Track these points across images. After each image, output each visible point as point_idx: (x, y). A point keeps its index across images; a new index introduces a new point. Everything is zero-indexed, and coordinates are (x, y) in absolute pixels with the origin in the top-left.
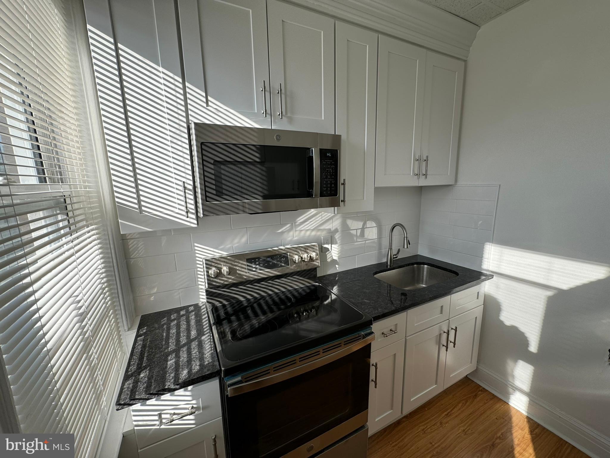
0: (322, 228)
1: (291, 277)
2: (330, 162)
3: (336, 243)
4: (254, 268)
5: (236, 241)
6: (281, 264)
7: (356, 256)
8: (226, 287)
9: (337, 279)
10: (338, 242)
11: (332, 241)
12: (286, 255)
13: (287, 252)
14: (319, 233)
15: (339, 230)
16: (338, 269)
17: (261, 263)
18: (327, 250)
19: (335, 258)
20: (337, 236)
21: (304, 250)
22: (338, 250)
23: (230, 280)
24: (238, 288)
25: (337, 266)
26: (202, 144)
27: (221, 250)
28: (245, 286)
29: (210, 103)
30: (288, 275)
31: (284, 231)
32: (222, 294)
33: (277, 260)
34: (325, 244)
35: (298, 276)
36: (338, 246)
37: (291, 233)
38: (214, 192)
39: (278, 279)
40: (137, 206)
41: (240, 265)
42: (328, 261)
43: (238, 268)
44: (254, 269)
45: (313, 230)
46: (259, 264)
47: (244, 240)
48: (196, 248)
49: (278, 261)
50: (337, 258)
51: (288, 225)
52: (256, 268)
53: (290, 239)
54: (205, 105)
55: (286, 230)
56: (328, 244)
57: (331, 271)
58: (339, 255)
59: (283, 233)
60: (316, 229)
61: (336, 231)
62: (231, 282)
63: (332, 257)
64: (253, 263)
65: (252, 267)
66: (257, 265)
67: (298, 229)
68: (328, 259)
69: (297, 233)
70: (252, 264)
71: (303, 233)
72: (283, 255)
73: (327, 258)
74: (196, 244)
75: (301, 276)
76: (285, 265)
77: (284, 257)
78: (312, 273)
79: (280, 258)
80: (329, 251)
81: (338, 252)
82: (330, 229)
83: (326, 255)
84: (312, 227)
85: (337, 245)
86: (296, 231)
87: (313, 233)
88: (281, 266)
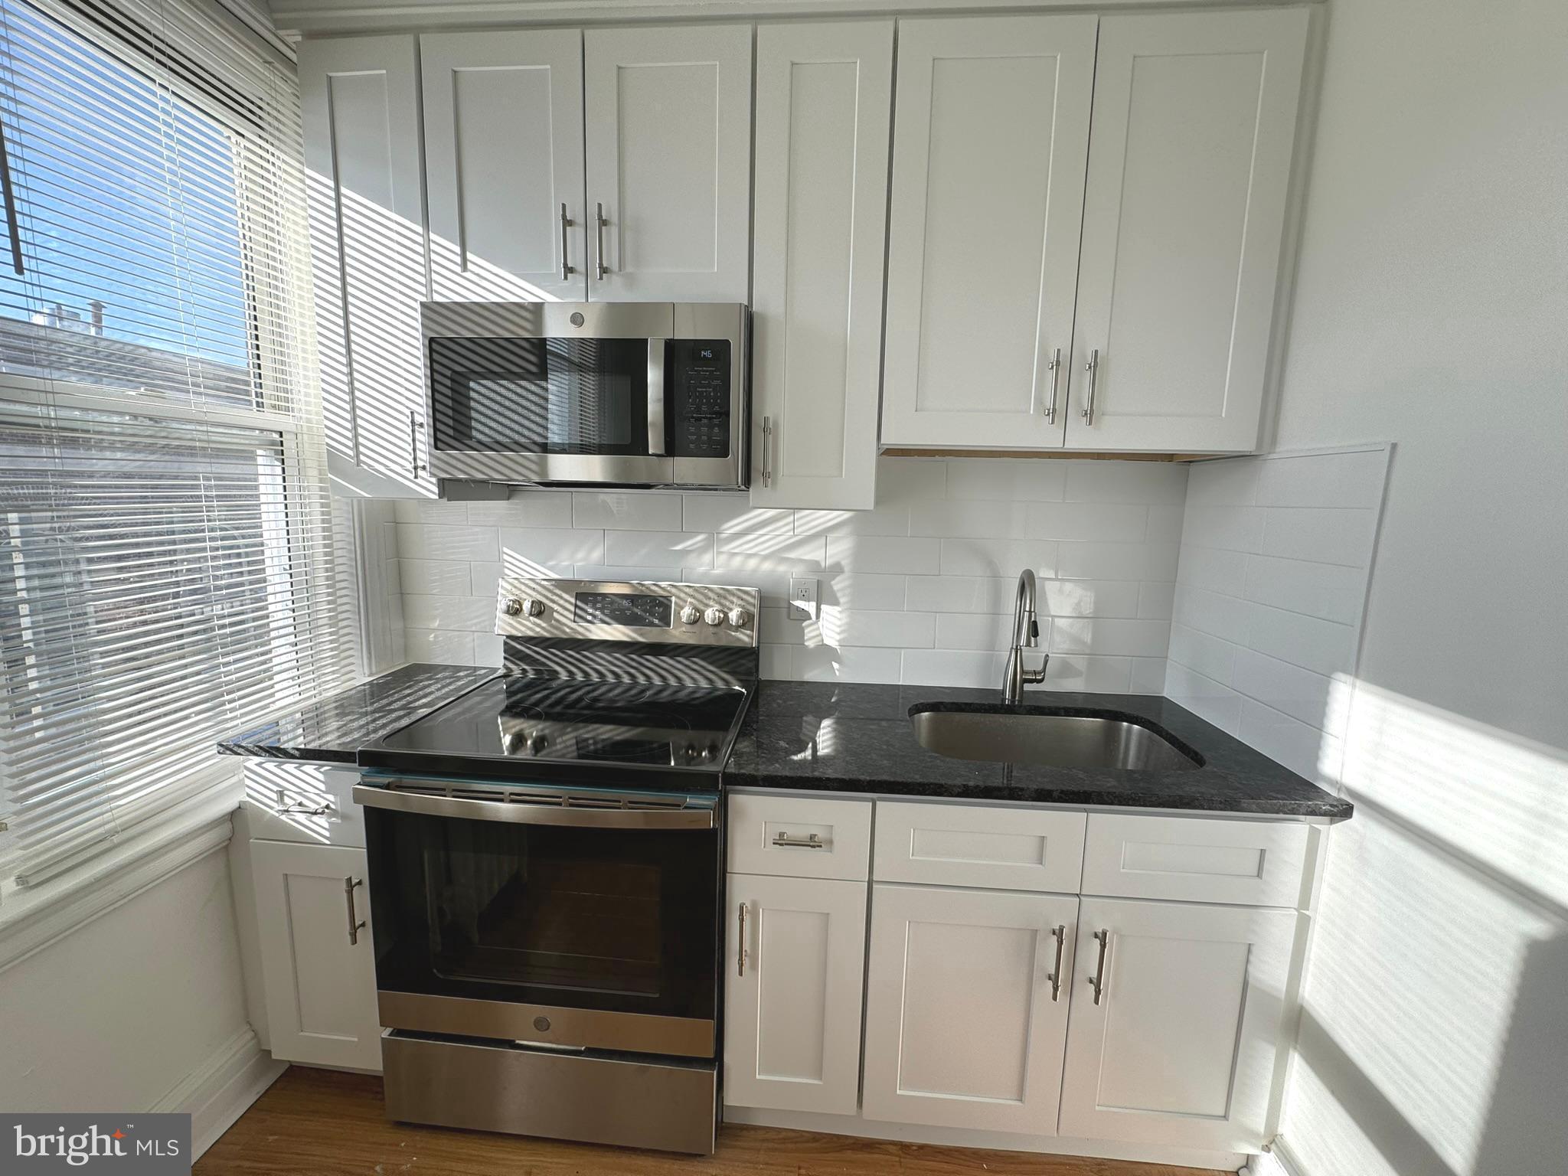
0: (792, 555)
1: (687, 658)
2: (707, 371)
3: (835, 602)
4: (590, 614)
5: (580, 555)
6: (651, 618)
7: (903, 651)
8: (543, 645)
9: (833, 700)
10: (842, 600)
11: (822, 594)
12: (666, 601)
13: (669, 595)
14: (782, 568)
15: (846, 569)
16: (838, 673)
17: (607, 608)
18: (805, 615)
19: (832, 640)
20: (839, 584)
21: (716, 598)
22: (839, 623)
23: (538, 629)
24: (564, 653)
25: (836, 665)
26: (432, 340)
27: (551, 569)
28: (578, 653)
29: (469, 265)
30: (679, 651)
31: (689, 549)
32: (533, 657)
33: (643, 608)
34: (798, 599)
35: (703, 659)
36: (840, 612)
37: (707, 558)
38: (451, 432)
39: (655, 655)
40: (351, 453)
41: (562, 602)
42: (807, 646)
43: (556, 607)
44: (589, 618)
45: (766, 558)
46: (602, 610)
47: (596, 555)
48: (506, 557)
49: (645, 611)
50: (837, 643)
51: (700, 537)
52: (594, 616)
53: (702, 569)
54: (458, 269)
55: (695, 546)
56: (804, 598)
57: (814, 675)
58: (842, 636)
59: (685, 552)
60: (776, 556)
61: (837, 569)
62: (538, 632)
63: (819, 638)
64: (590, 605)
65: (586, 612)
66: (596, 609)
67: (726, 548)
68: (810, 639)
69: (722, 558)
70: (587, 605)
71: (737, 561)
72: (661, 599)
73: (806, 638)
74: (505, 550)
75: (711, 663)
76: (660, 624)
77: (661, 604)
78: (743, 661)
79: (651, 604)
80: (810, 619)
81: (839, 626)
82: (817, 563)
83: (803, 629)
84: (765, 549)
85: (838, 608)
86: (719, 553)
87: (767, 566)
88: (652, 624)
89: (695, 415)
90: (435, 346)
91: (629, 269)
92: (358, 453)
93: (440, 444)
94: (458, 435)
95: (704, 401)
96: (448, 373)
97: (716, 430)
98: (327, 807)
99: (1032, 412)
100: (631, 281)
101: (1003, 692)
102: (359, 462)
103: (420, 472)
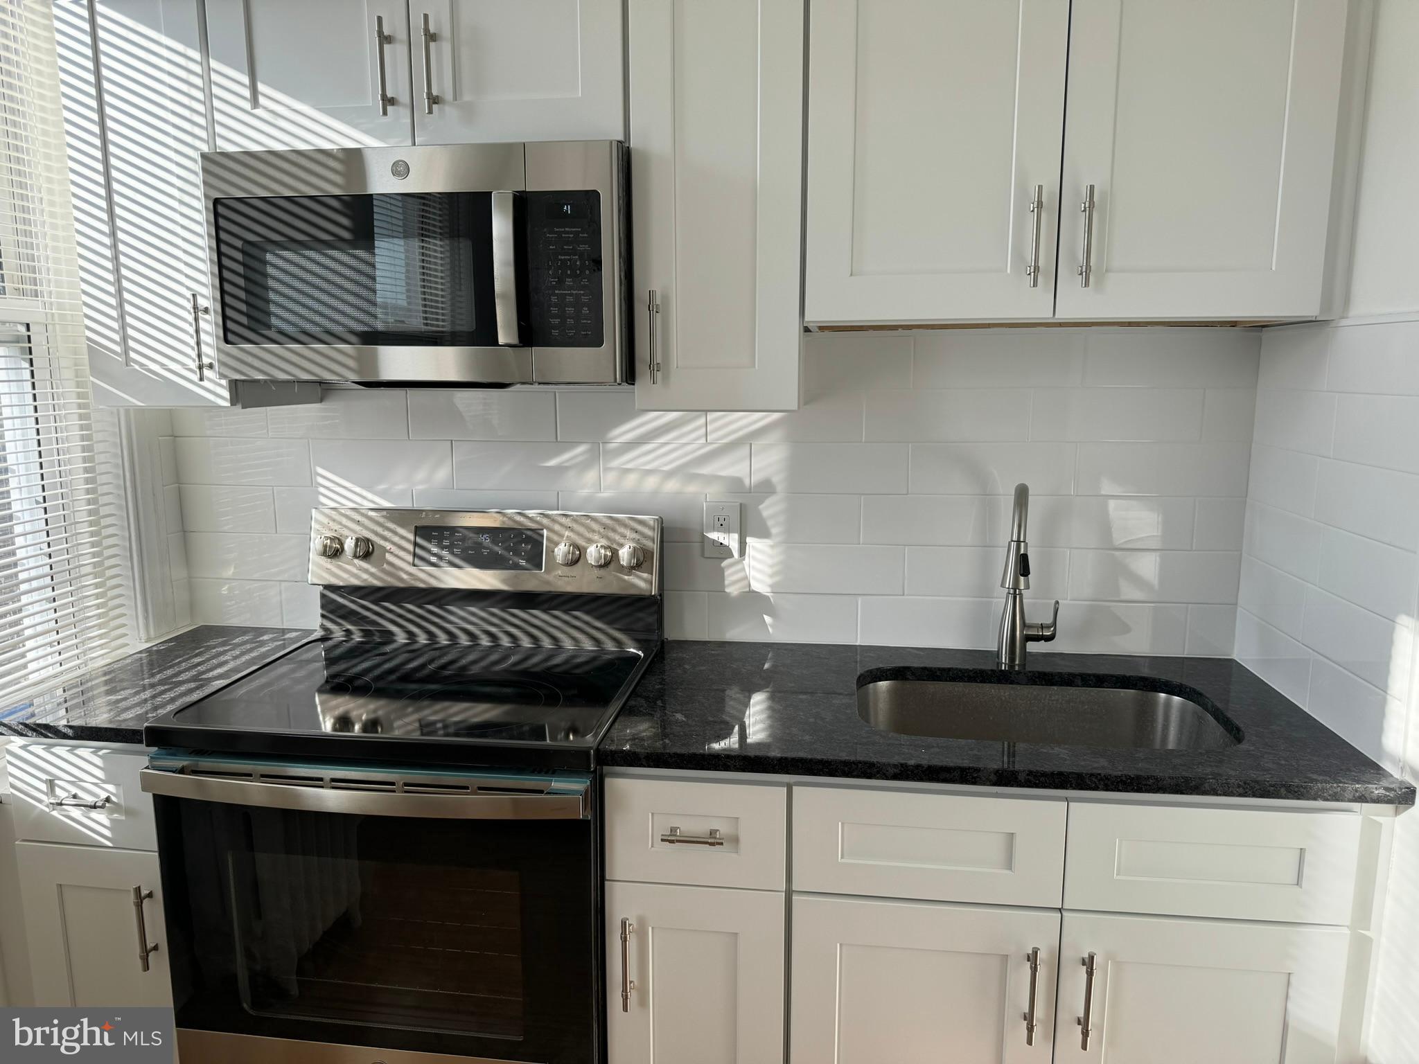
0: (706, 470)
1: (566, 612)
2: (571, 233)
3: (764, 533)
4: (435, 555)
5: (421, 475)
6: (516, 559)
7: (860, 600)
8: (372, 598)
9: (766, 666)
10: (774, 531)
11: (747, 523)
12: (535, 536)
13: (540, 527)
14: (692, 488)
15: (779, 488)
16: (773, 631)
17: (457, 546)
18: (724, 551)
19: (761, 584)
20: (770, 509)
21: (602, 530)
22: (770, 561)
23: (365, 576)
24: (402, 607)
25: (767, 619)
26: (216, 202)
27: (382, 494)
28: (420, 607)
29: (262, 100)
30: (556, 602)
31: (566, 464)
32: (358, 613)
33: (507, 544)
34: (714, 531)
35: (588, 613)
36: (772, 547)
37: (591, 476)
38: (244, 320)
39: (522, 608)
40: (118, 349)
41: (396, 539)
42: (728, 594)
43: (388, 546)
44: (434, 559)
45: (670, 475)
46: (450, 548)
47: (442, 474)
48: (320, 480)
49: (508, 549)
50: (769, 590)
51: (581, 449)
52: (440, 558)
53: (584, 492)
54: (247, 106)
55: (573, 462)
56: (723, 527)
57: (739, 632)
58: (777, 579)
59: (561, 469)
60: (684, 471)
61: (766, 488)
62: (365, 580)
63: (745, 582)
64: (435, 542)
65: (429, 551)
66: (443, 548)
67: (616, 463)
68: (730, 585)
69: (610, 477)
70: (430, 542)
71: (631, 479)
72: (529, 533)
73: (726, 582)
74: (320, 470)
75: (598, 618)
76: (529, 566)
77: (529, 540)
78: (640, 615)
79: (515, 540)
80: (732, 556)
81: (771, 566)
82: (737, 481)
83: (722, 571)
84: (668, 462)
85: (768, 542)
86: (606, 469)
87: (672, 486)
88: (516, 567)
89: (556, 292)
90: (221, 209)
91: (467, 97)
92: (127, 349)
93: (230, 336)
94: (254, 325)
95: (569, 272)
96: (239, 244)
97: (585, 310)
98: (108, 800)
99: (1009, 271)
100: (469, 113)
101: (998, 654)
102: (128, 361)
103: (206, 372)
